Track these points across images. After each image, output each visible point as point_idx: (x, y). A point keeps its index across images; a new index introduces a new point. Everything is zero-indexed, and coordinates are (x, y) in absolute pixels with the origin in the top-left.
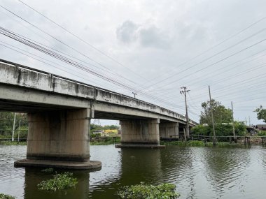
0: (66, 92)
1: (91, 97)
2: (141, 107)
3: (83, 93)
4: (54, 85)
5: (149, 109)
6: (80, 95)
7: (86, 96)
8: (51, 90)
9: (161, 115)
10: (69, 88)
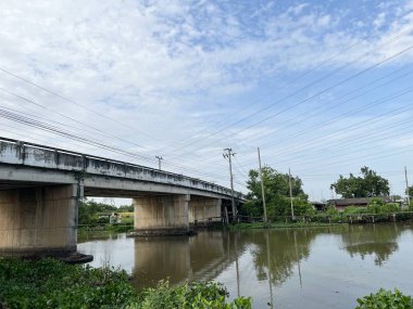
0: (42, 164)
1: (78, 168)
2: (158, 179)
3: (67, 164)
4: (24, 156)
5: (172, 181)
6: (62, 167)
7: (70, 168)
8: (20, 162)
9: (192, 189)
10: (46, 159)
